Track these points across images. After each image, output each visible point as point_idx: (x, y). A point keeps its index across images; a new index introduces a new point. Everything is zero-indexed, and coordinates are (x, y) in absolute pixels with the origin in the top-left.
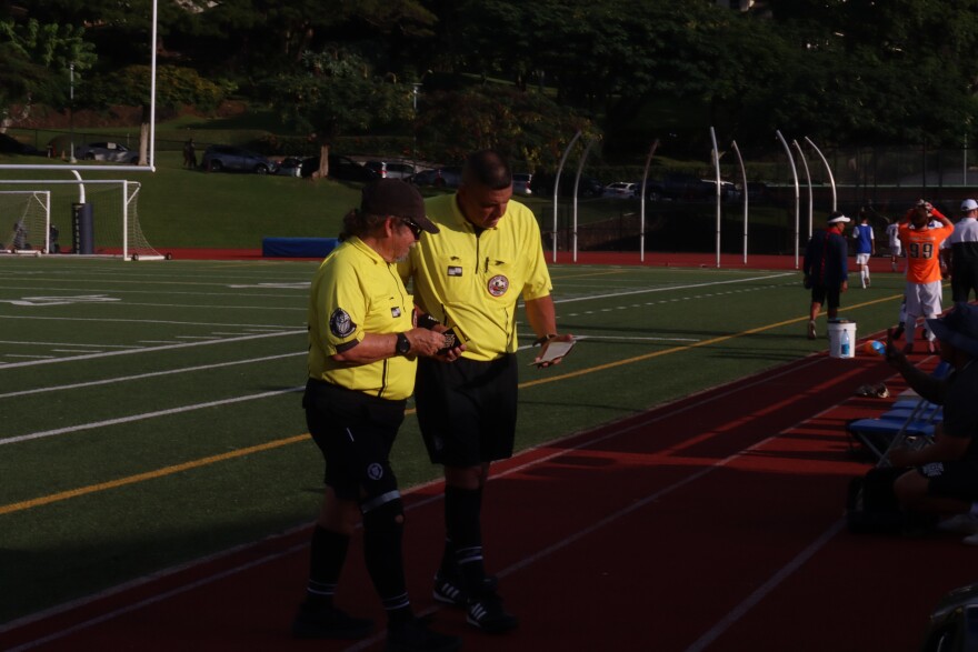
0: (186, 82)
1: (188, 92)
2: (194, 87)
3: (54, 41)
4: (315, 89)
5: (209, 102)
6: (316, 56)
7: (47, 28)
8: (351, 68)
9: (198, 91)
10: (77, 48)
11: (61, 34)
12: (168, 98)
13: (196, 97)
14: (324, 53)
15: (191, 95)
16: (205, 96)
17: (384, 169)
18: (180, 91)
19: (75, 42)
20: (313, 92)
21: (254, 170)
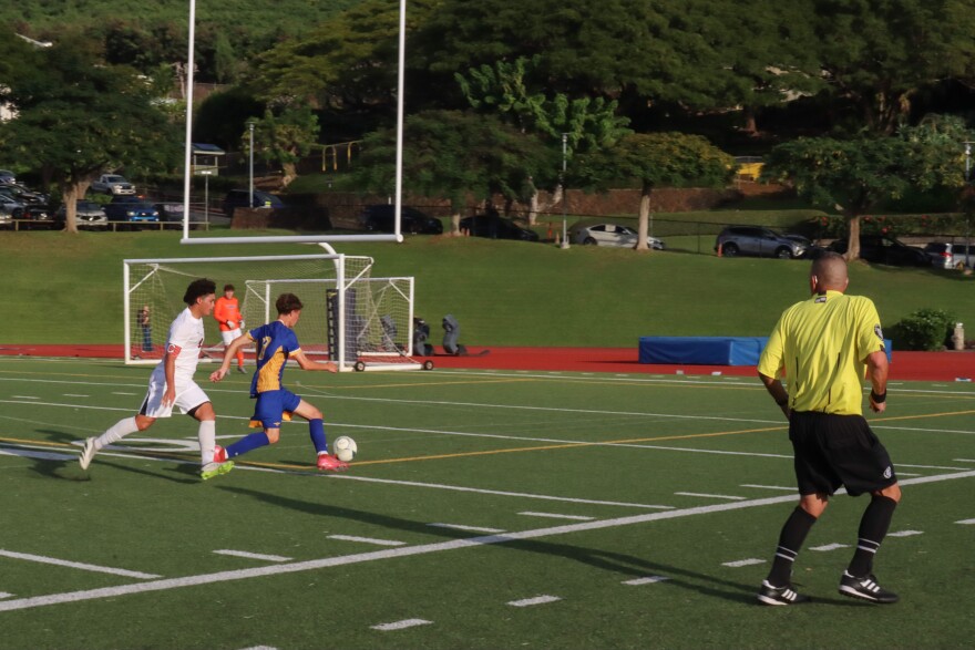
0: (690, 150)
1: (690, 161)
2: (698, 156)
3: (583, 117)
4: (839, 152)
5: (716, 174)
6: (912, 129)
7: (576, 102)
8: (951, 141)
9: (701, 161)
10: (607, 124)
11: (592, 108)
12: (665, 169)
13: (699, 167)
14: (922, 126)
15: (694, 165)
16: (711, 166)
17: (948, 251)
18: (679, 159)
19: (606, 116)
20: (835, 156)
21: (776, 254)
